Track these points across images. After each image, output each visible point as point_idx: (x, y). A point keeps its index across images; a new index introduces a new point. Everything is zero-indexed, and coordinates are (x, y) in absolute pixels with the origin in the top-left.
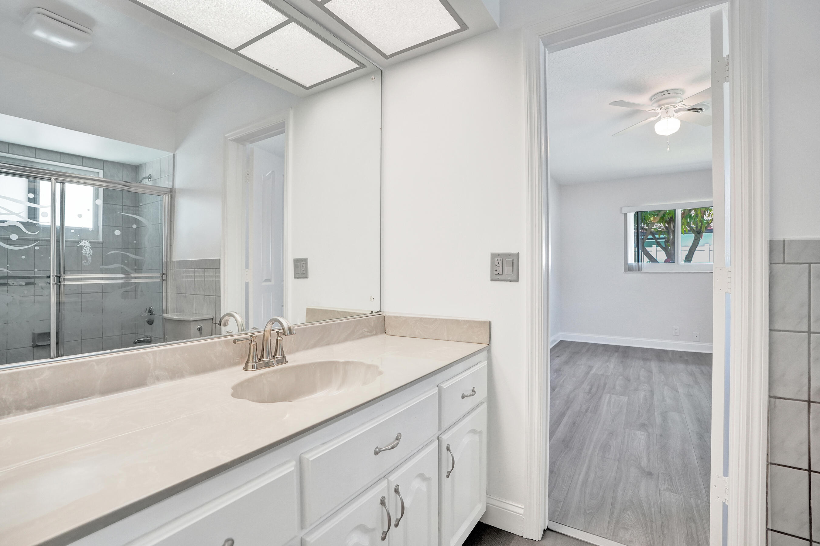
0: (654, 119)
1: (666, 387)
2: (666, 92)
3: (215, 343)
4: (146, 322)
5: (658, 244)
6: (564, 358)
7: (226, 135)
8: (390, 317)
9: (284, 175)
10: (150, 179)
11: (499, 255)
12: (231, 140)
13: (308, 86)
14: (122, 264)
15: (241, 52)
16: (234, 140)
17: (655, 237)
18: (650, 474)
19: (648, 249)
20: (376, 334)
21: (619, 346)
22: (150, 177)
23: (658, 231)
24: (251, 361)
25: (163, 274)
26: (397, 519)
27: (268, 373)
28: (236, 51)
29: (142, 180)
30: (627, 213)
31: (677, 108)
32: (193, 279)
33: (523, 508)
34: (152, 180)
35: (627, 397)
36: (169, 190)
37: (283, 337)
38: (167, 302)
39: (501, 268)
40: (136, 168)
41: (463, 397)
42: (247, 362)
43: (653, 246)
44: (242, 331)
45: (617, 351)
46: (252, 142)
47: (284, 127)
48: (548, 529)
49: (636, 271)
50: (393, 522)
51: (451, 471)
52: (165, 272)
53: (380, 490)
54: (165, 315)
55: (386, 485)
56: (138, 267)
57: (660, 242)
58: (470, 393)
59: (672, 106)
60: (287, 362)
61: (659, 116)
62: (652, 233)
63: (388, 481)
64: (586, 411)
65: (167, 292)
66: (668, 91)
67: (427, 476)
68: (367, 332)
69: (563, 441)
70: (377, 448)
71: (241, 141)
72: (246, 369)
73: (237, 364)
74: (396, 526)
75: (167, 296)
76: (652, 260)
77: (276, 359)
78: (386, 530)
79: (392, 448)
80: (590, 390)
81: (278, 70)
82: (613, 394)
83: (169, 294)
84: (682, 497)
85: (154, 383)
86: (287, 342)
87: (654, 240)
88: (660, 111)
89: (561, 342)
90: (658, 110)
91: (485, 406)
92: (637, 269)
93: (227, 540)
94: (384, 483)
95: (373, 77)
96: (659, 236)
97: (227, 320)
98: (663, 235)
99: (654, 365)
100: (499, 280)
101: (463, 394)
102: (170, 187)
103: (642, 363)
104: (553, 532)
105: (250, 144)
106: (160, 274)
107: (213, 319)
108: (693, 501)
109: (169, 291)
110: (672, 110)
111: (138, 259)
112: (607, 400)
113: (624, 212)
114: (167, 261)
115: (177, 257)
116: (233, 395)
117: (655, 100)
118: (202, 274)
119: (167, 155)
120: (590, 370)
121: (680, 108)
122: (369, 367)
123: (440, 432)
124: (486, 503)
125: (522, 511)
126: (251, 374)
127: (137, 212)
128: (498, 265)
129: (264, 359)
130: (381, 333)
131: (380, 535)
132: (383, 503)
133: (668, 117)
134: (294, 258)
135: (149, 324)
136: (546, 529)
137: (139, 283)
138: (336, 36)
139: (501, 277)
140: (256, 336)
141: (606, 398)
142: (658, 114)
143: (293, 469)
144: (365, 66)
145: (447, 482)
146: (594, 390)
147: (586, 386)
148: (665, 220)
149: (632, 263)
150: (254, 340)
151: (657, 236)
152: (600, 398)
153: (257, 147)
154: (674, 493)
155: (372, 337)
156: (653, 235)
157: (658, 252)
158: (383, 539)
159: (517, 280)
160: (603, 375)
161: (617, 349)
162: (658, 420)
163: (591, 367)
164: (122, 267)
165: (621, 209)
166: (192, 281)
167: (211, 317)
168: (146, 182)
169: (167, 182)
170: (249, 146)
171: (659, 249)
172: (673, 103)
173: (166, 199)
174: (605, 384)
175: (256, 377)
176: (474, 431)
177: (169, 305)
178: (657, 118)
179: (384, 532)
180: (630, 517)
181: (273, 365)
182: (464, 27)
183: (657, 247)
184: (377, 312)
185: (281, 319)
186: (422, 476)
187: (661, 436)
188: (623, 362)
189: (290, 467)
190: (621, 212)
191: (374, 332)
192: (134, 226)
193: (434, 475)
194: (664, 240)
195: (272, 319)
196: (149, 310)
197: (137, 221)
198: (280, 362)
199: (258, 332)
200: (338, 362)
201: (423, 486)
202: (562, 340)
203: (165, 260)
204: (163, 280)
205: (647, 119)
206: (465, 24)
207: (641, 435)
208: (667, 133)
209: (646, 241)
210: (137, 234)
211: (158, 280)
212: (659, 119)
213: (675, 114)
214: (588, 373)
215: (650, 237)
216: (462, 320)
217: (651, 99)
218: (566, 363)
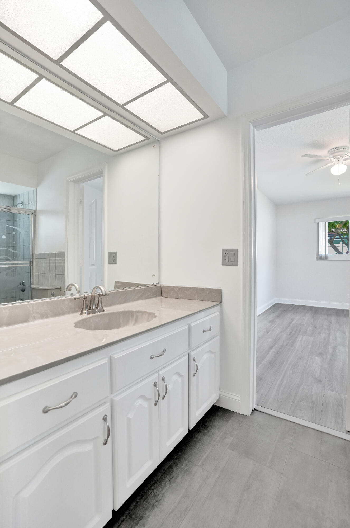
0: (331, 164)
1: (339, 332)
2: (338, 148)
3: (64, 300)
4: (20, 290)
5: (342, 242)
6: (277, 313)
7: (68, 178)
8: (164, 287)
9: (102, 201)
10: (22, 205)
11: (227, 250)
12: (71, 181)
13: (116, 150)
14: (6, 256)
15: (77, 132)
16: (72, 181)
17: (341, 237)
18: (320, 381)
19: (336, 245)
20: (156, 297)
21: (313, 307)
22: (22, 203)
23: (343, 233)
24: (84, 310)
25: (31, 262)
26: (163, 395)
27: (93, 316)
28: (74, 132)
29: (18, 205)
30: (318, 223)
31: (344, 158)
32: (49, 265)
33: (240, 397)
34: (23, 205)
35: (313, 338)
36: (33, 211)
37: (102, 297)
38: (33, 278)
39: (227, 258)
40: (13, 198)
41: (204, 332)
42: (82, 311)
43: (340, 243)
44: (79, 293)
45: (311, 310)
46: (83, 182)
47: (102, 173)
48: (255, 409)
49: (324, 259)
50: (161, 397)
51: (196, 372)
52: (31, 260)
53: (154, 378)
54: (32, 286)
55: (157, 376)
56: (15, 257)
57: (344, 241)
58: (208, 329)
59: (341, 157)
60: (104, 311)
61: (334, 163)
62: (338, 234)
63: (158, 374)
64: (287, 345)
65: (33, 273)
66: (339, 147)
67: (182, 374)
68: (150, 295)
69: (270, 362)
70: (152, 355)
71: (76, 182)
72: (81, 314)
73: (77, 311)
74: (163, 399)
75: (33, 275)
76: (338, 252)
77: (98, 309)
78: (157, 400)
79: (160, 356)
80: (291, 333)
81: (98, 141)
82: (305, 335)
83: (34, 274)
84: (337, 394)
85: (33, 320)
86: (103, 299)
87: (340, 239)
88: (334, 160)
89: (276, 304)
90: (333, 160)
91: (218, 338)
92: (325, 258)
93: (74, 393)
94: (156, 375)
95: (154, 145)
96: (344, 237)
97: (71, 288)
98: (346, 236)
99: (333, 319)
100: (226, 265)
101: (204, 330)
102: (34, 209)
103: (326, 317)
104: (258, 412)
105: (82, 183)
106: (29, 262)
107: (60, 288)
108: (343, 396)
109: (34, 272)
110: (341, 159)
111: (15, 253)
112: (300, 339)
113: (317, 222)
114: (33, 254)
115: (38, 251)
116: (75, 327)
117: (332, 153)
118: (54, 262)
119: (32, 190)
120: (293, 321)
121: (346, 158)
122: (150, 314)
123: (189, 351)
124: (219, 394)
125: (239, 399)
126: (84, 317)
127: (14, 224)
128: (226, 256)
129: (92, 309)
130: (159, 296)
131: (154, 403)
132: (155, 385)
133: (339, 164)
134: (109, 252)
135: (22, 291)
136: (253, 409)
137: (17, 267)
138: (132, 122)
139: (227, 263)
140: (87, 296)
141: (300, 338)
142: (333, 162)
143: (106, 361)
144: (150, 139)
145: (193, 379)
146: (293, 333)
147: (288, 331)
148: (347, 227)
149: (322, 255)
150: (86, 298)
151: (342, 237)
152: (296, 337)
153: (87, 185)
154: (333, 391)
155: (154, 298)
156: (340, 236)
157: (343, 247)
158: (156, 404)
159: (237, 265)
160: (300, 324)
161: (311, 308)
162: (330, 350)
163: (293, 320)
164: (6, 258)
165: (315, 220)
166: (48, 265)
167: (59, 287)
168: (20, 206)
169: (32, 206)
170: (81, 184)
171: (344, 245)
172: (342, 155)
173: (32, 216)
174: (300, 330)
175: (87, 318)
176: (210, 352)
177: (34, 280)
178: (332, 164)
179: (156, 401)
180: (304, 404)
181: (96, 313)
182: (206, 116)
183: (343, 243)
184: (156, 284)
185: (101, 287)
186: (178, 374)
187: (331, 360)
188: (314, 316)
189: (105, 361)
190: (315, 222)
191: (155, 295)
192: (14, 233)
193: (185, 373)
194: (347, 239)
195: (96, 287)
196: (23, 283)
197: (14, 230)
198: (100, 311)
199: (88, 294)
200: (133, 311)
201: (180, 379)
202: (277, 303)
203: (31, 253)
204: (31, 265)
205: (326, 165)
206: (207, 115)
207: (318, 359)
208: (338, 174)
209: (335, 240)
210: (14, 237)
211: (28, 265)
212: (334, 165)
213: (343, 161)
214: (290, 323)
215: (338, 237)
216: (205, 288)
217: (329, 152)
218: (278, 317)
